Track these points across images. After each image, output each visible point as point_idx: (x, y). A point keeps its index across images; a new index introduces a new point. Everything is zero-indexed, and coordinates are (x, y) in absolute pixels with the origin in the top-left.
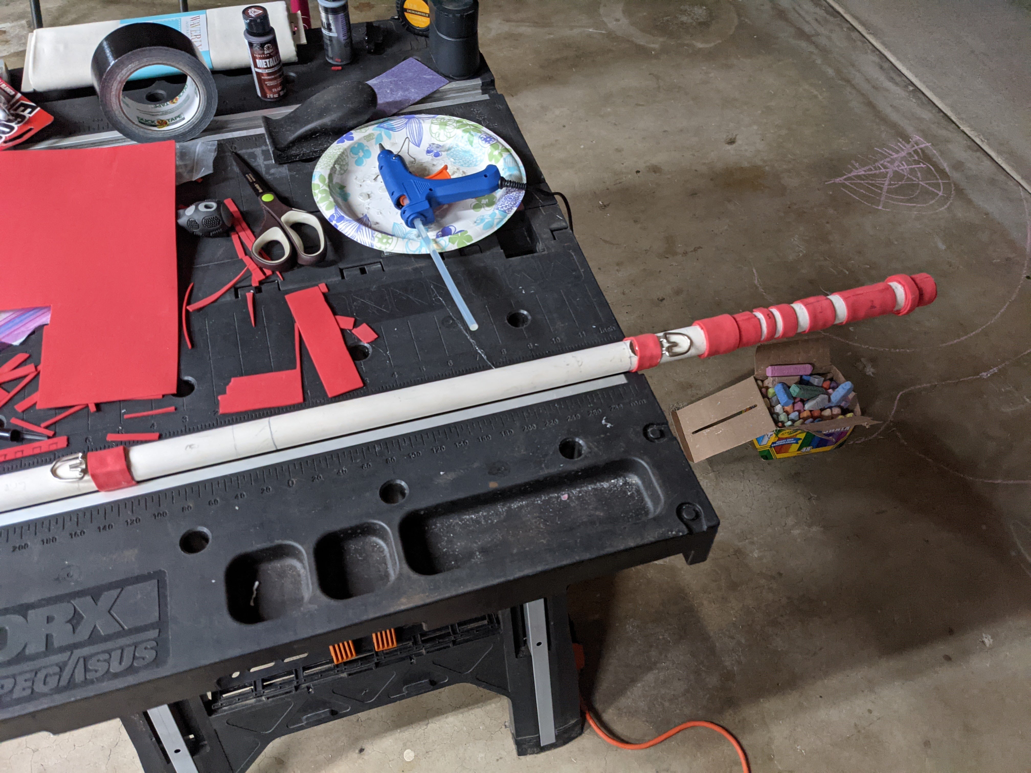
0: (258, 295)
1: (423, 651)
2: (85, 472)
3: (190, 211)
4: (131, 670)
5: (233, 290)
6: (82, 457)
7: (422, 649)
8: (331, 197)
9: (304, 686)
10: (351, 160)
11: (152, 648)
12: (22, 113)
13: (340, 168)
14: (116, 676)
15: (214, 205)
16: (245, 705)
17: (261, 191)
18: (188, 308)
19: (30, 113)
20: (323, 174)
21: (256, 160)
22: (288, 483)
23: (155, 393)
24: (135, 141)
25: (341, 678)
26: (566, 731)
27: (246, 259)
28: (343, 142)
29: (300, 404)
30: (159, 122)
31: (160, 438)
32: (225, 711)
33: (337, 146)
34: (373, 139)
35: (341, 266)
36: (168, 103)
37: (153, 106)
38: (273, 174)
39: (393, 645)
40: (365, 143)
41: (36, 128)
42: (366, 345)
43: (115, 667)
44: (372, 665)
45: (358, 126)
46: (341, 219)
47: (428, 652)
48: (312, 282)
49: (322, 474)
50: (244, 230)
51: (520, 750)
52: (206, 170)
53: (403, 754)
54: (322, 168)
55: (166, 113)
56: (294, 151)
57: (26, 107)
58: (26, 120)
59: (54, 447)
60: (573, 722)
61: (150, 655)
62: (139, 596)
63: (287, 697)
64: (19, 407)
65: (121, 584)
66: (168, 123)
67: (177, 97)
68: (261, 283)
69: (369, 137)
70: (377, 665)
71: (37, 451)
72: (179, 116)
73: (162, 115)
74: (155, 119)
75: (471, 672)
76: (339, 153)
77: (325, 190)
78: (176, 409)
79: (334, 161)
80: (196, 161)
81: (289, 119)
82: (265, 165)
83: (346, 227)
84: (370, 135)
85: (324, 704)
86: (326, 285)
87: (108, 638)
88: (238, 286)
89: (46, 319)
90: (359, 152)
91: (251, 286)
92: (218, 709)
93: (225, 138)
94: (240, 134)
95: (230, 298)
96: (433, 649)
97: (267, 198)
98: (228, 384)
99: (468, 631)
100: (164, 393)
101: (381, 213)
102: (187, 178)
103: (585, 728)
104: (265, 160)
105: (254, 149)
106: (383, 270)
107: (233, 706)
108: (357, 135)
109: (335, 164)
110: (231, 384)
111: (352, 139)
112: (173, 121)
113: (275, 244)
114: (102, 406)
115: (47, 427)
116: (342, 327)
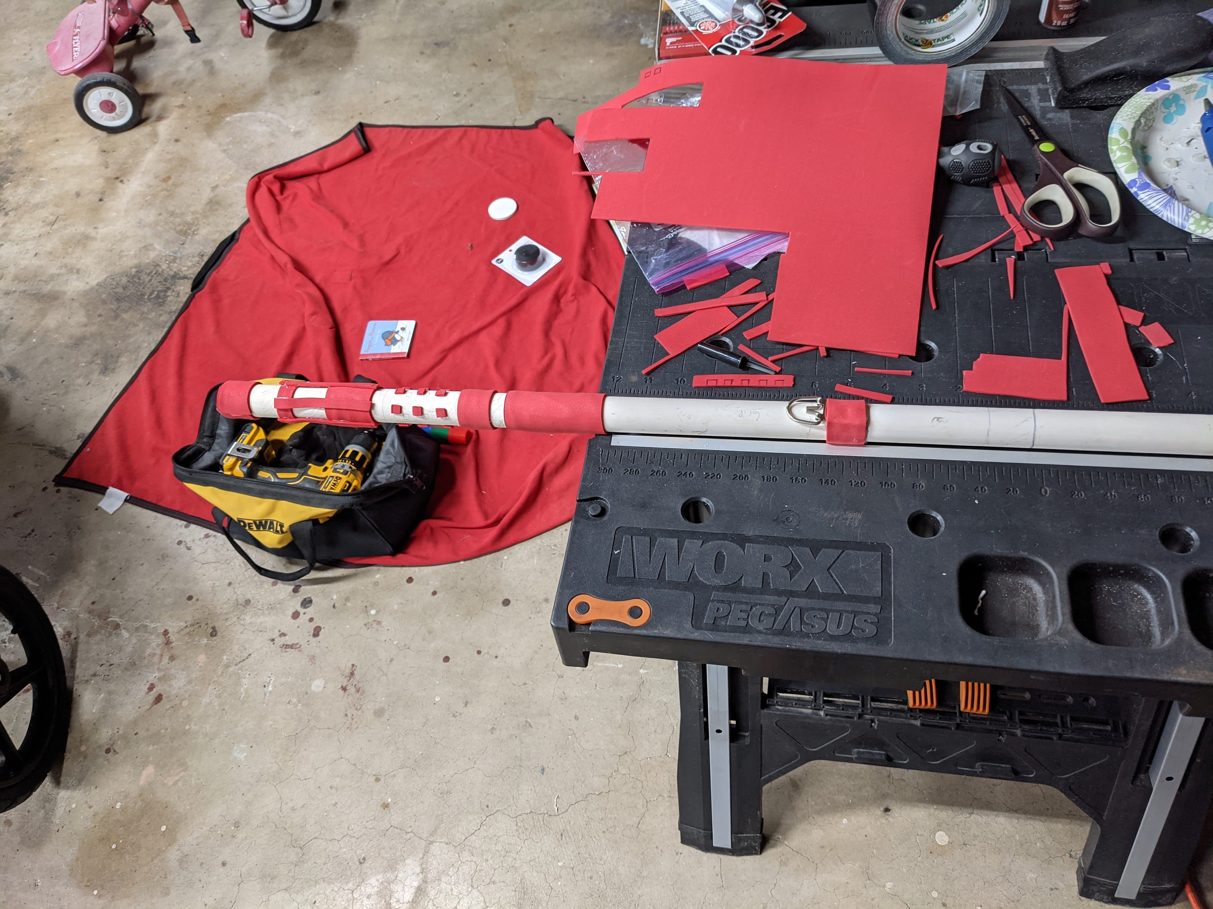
0: (1020, 263)
1: (1019, 732)
2: (822, 417)
3: (958, 150)
4: (847, 637)
5: (989, 251)
6: (820, 401)
7: (1017, 729)
8: (1133, 157)
9: (867, 717)
10: (1159, 115)
11: (872, 623)
12: (772, 17)
13: (1145, 122)
14: (833, 638)
15: (989, 147)
16: (801, 713)
17: (1037, 138)
18: (937, 262)
19: (781, 17)
20: (1125, 127)
21: (1029, 100)
22: (1040, 490)
23: (892, 350)
24: (892, 61)
25: (912, 725)
26: (1154, 893)
27: (1010, 219)
28: (1156, 90)
29: (1062, 402)
30: (922, 42)
31: (893, 402)
32: (778, 710)
33: (1146, 95)
34: (1194, 91)
35: (1132, 245)
36: (935, 20)
37: (917, 22)
38: (1050, 119)
39: (983, 710)
40: (1182, 95)
41: (786, 35)
42: (1157, 350)
43: (832, 629)
44: (952, 724)
45: (1177, 73)
46: (1145, 187)
47: (1024, 735)
48: (1093, 259)
49: (1084, 491)
50: (1009, 182)
51: (1085, 890)
52: (973, 105)
53: (935, 834)
54: (1124, 120)
55: (932, 31)
56: (1084, 94)
57: (777, 10)
58: (776, 24)
59: (779, 384)
60: (1167, 886)
61: (870, 630)
62: (861, 565)
63: (847, 722)
64: (748, 335)
65: (842, 546)
66: (933, 44)
67: (949, 14)
68: (1026, 248)
69: (1188, 89)
70: (958, 726)
71: (763, 384)
72: (948, 37)
73: (927, 33)
74: (920, 37)
75: (1065, 778)
76: (1148, 104)
77: (1127, 147)
78: (913, 373)
79: (1140, 112)
80: (961, 92)
81: (1086, 52)
82: (1040, 107)
83: (1150, 198)
84: (1191, 86)
85: (881, 745)
86: (1110, 265)
87: (826, 597)
88: (996, 247)
89: (783, 246)
90: (1171, 106)
91: (1013, 250)
92: (771, 705)
93: (992, 69)
94: (1011, 66)
95: (984, 259)
96: (1031, 734)
97: (1047, 147)
98: (976, 360)
99: (1083, 730)
100: (901, 353)
101: (1193, 188)
102: (951, 111)
103: (1178, 899)
104: (1040, 101)
105: (1028, 87)
106: (1189, 261)
107: (787, 708)
108: (1175, 83)
109: (1140, 117)
110: (978, 359)
111: (1168, 88)
112: (939, 42)
113: (1050, 203)
114: (832, 351)
115: (773, 362)
116: (1127, 321)
